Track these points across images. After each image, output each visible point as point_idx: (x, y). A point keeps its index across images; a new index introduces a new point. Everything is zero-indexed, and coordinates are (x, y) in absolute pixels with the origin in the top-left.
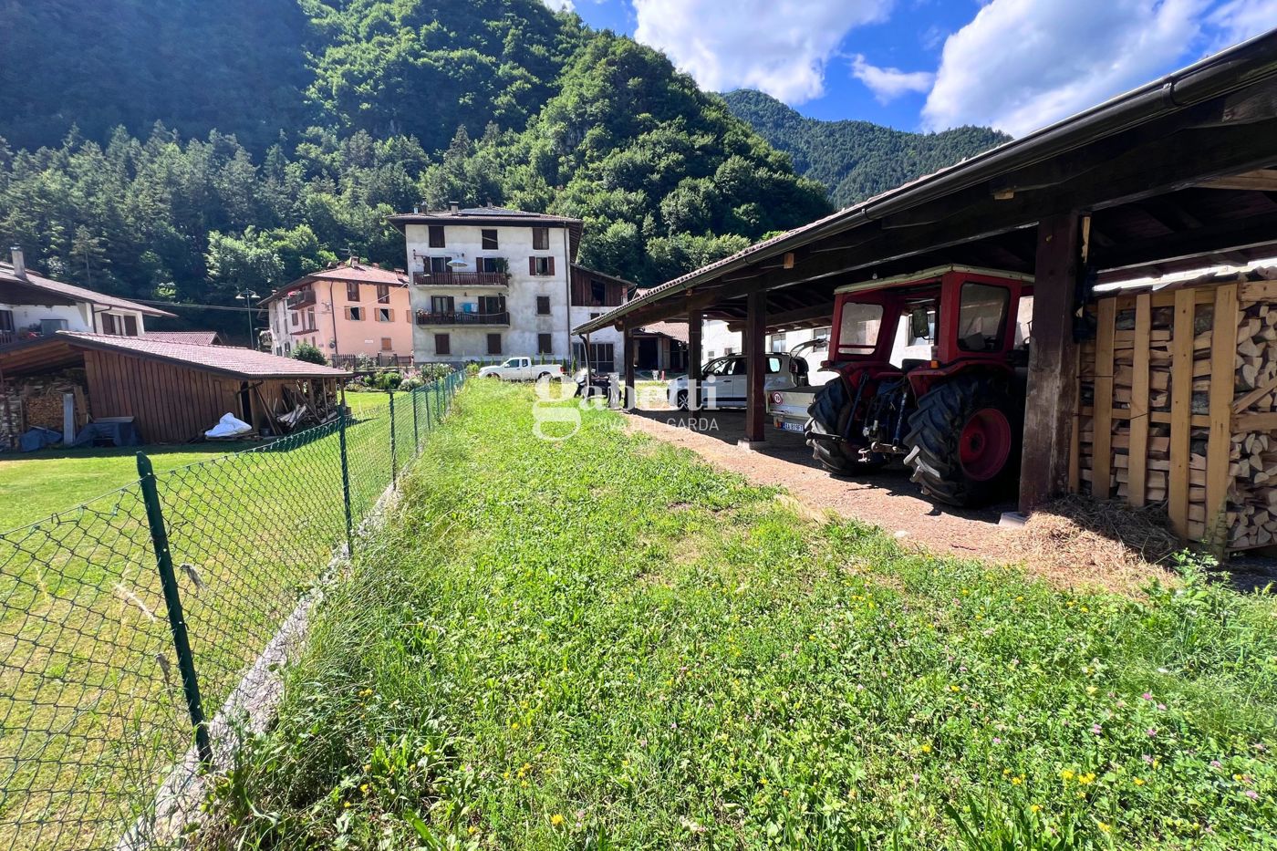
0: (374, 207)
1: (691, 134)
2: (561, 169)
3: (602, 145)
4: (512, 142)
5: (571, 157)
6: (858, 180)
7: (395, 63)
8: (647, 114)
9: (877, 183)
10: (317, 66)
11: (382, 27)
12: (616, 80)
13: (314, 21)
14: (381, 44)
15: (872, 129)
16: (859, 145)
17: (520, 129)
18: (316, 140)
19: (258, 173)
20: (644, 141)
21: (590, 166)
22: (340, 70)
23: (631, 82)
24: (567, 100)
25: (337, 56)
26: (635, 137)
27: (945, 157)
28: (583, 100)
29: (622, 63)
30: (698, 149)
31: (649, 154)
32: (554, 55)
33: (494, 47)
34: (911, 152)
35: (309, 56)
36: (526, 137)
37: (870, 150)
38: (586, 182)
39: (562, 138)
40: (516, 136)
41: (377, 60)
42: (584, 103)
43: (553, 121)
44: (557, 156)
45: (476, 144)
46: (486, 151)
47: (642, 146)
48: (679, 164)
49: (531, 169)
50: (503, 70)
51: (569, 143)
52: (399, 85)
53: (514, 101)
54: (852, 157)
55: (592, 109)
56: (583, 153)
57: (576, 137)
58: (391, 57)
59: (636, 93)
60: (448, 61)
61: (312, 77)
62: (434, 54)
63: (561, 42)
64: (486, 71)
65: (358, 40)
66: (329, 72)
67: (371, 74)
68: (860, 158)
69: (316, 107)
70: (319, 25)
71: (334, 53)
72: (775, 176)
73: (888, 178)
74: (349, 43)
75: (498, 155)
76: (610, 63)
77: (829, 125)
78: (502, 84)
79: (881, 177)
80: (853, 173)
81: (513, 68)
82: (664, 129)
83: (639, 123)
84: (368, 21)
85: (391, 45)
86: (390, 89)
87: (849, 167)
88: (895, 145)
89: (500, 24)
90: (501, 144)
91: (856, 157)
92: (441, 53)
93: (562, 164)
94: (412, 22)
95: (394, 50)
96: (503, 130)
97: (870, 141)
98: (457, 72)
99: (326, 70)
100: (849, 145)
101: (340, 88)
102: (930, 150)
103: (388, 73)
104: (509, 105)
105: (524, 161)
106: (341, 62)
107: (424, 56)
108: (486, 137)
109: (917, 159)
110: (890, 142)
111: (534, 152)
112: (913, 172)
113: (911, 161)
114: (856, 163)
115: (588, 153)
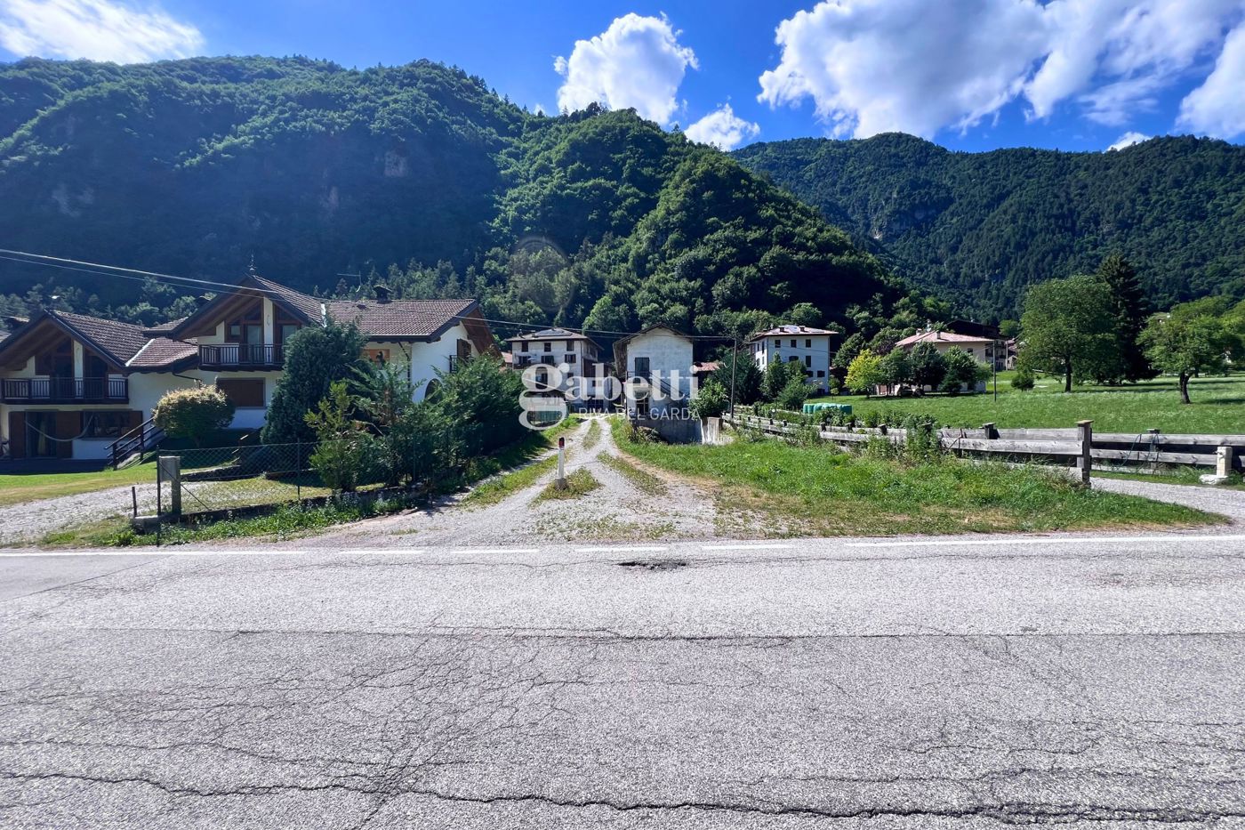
0: (523, 304)
1: (747, 229)
2: (648, 266)
3: (678, 246)
4: (621, 244)
5: (656, 255)
6: (1010, 211)
7: (549, 195)
8: (715, 218)
9: (1033, 211)
10: (501, 204)
11: (544, 170)
12: (694, 195)
13: (502, 172)
14: (542, 183)
15: (1033, 153)
16: (1015, 173)
17: (627, 234)
18: (495, 258)
19: (461, 286)
20: (708, 240)
21: (667, 261)
22: (515, 205)
23: (706, 195)
24: (659, 213)
25: (514, 196)
26: (702, 238)
27: (1126, 174)
28: (669, 212)
29: (701, 179)
30: (750, 242)
31: (710, 251)
32: (659, 173)
33: (616, 175)
34: (1082, 174)
35: (497, 197)
36: (630, 241)
37: (1029, 177)
38: (662, 275)
39: (652, 241)
40: (623, 240)
41: (538, 194)
42: (669, 214)
43: (649, 229)
44: (647, 255)
45: (596, 248)
46: (602, 254)
47: (705, 244)
48: (731, 255)
49: (629, 265)
50: (622, 189)
51: (657, 244)
52: (550, 211)
53: (625, 213)
54: (1004, 187)
55: (674, 219)
56: (665, 252)
57: (662, 241)
58: (546, 192)
59: (709, 201)
60: (583, 189)
61: (497, 212)
62: (574, 186)
63: (666, 162)
64: (607, 193)
65: (528, 181)
66: (508, 207)
67: (533, 205)
68: (1015, 187)
69: (499, 232)
70: (505, 175)
71: (512, 193)
72: (813, 257)
73: (1048, 205)
74: (522, 184)
75: (609, 257)
76: (692, 182)
77: (980, 155)
78: (618, 202)
79: (1038, 205)
80: (1005, 204)
81: (627, 188)
82: (725, 228)
83: (708, 226)
84: (535, 166)
85: (547, 183)
86: (544, 215)
87: (1002, 197)
88: (1062, 168)
89: (622, 156)
90: (613, 247)
91: (1009, 187)
92: (579, 184)
93: (649, 262)
94: (563, 164)
95: (549, 186)
96: (615, 236)
97: (1030, 167)
98: (588, 196)
99: (506, 206)
100: (1003, 174)
101: (514, 218)
102: (1108, 169)
103: (544, 204)
104: (623, 216)
105: (625, 260)
106: (515, 200)
107: (569, 188)
108: (602, 243)
109: (1089, 181)
110: (1055, 165)
111: (632, 252)
112: (1081, 195)
113: (1080, 184)
114: (1009, 193)
115: (668, 252)
